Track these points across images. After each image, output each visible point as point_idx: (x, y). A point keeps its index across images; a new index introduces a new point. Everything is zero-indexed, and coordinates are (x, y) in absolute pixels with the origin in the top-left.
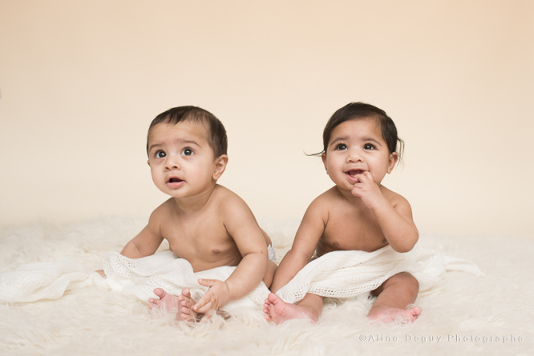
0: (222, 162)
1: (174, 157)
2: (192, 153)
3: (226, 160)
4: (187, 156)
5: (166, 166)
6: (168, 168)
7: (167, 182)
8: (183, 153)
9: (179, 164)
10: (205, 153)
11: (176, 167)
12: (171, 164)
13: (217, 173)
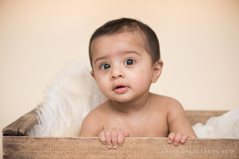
0: (158, 67)
1: (118, 67)
2: (134, 62)
3: (161, 64)
4: (129, 66)
5: (112, 75)
6: (114, 77)
7: (114, 90)
8: (126, 63)
9: (123, 73)
10: (144, 61)
11: (121, 76)
12: (116, 73)
13: (155, 77)
